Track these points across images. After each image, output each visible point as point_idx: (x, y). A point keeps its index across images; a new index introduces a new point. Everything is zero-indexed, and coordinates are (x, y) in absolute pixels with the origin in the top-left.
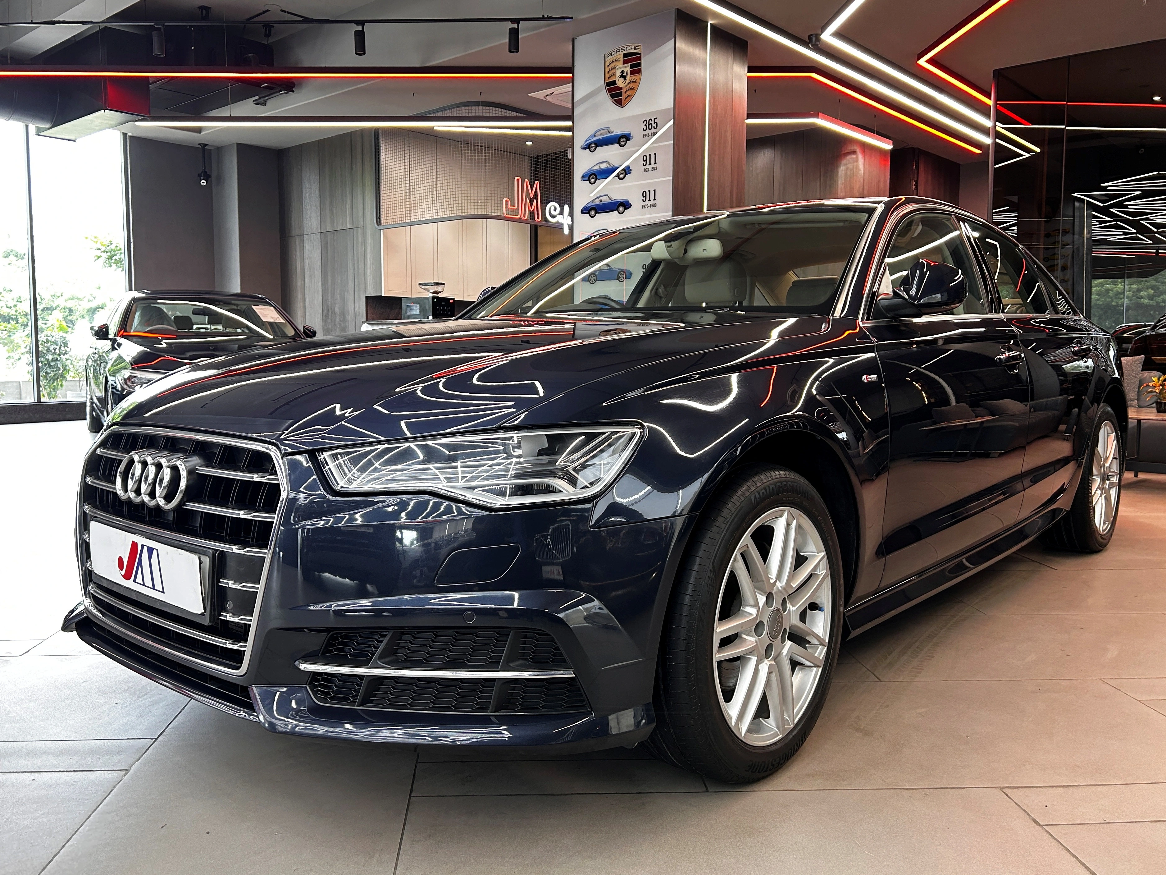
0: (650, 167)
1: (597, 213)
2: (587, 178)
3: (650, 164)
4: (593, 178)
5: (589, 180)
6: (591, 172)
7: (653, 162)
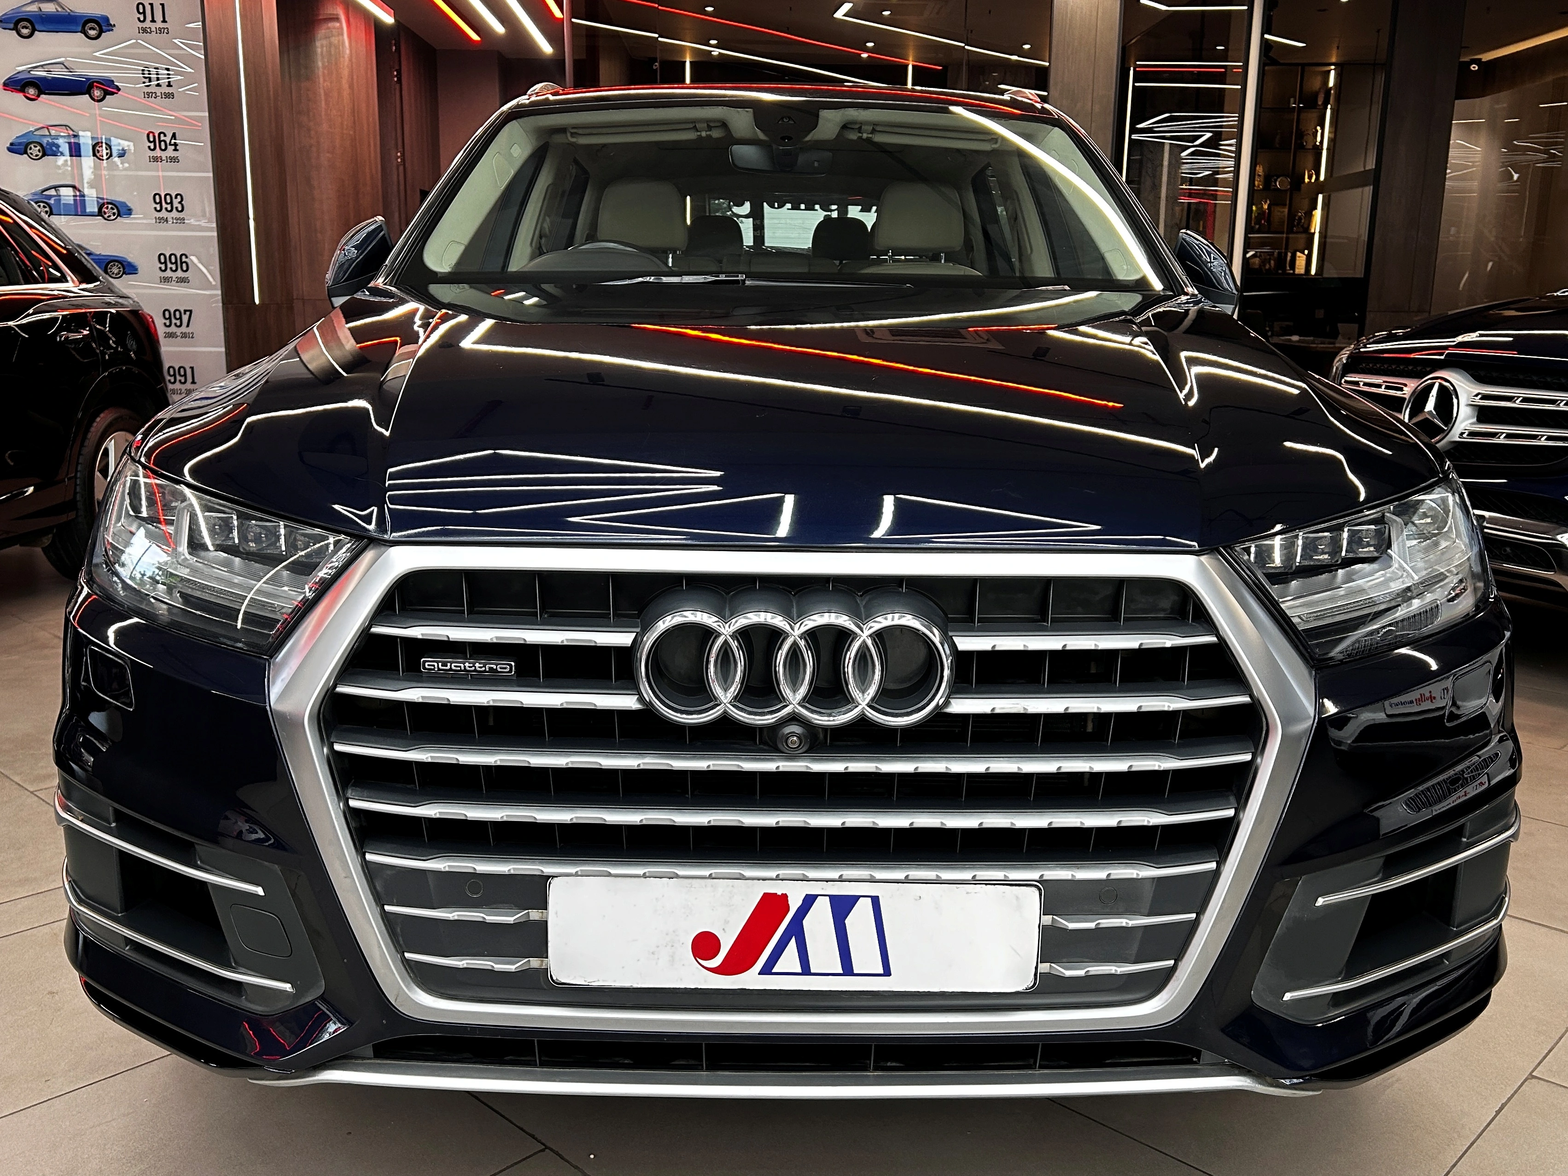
0: (153, 26)
1: (41, 92)
2: (12, 26)
3: (153, 21)
4: (26, 28)
5: (15, 28)
6: (21, 16)
7: (159, 17)
